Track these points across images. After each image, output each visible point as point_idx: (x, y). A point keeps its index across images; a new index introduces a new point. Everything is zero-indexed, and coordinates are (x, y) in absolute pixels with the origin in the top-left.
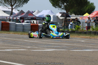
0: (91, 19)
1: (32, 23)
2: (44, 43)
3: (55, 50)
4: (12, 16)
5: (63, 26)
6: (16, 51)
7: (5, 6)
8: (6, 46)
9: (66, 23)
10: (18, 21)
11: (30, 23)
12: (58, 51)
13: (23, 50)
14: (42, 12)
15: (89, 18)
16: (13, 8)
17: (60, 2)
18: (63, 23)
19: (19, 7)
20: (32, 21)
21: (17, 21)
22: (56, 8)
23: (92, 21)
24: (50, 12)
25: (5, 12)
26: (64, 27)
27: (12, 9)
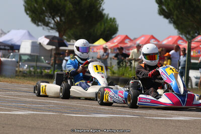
0: (110, 51)
2: (11, 98)
3: (32, 112)
5: (52, 65)
9: (57, 59)
12: (38, 115)
14: (10, 33)
15: (105, 50)
17: (47, 15)
18: (53, 58)
22: (38, 25)
23: (112, 55)
24: (27, 34)
26: (54, 67)
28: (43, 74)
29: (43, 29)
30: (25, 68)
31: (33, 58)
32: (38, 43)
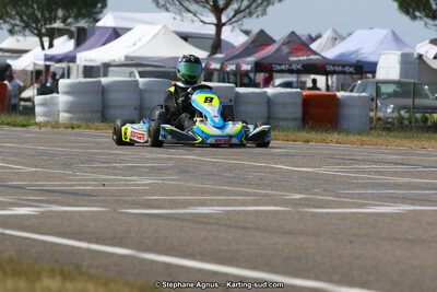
1: (309, 89)
2: (363, 179)
3: (412, 208)
4: (219, 56)
6: (238, 212)
7: (189, 11)
8: (194, 193)
10: (246, 81)
11: (298, 90)
12: (426, 212)
13: (270, 211)
14: (352, 37)
16: (224, 19)
19: (251, 14)
20: (308, 80)
21: (241, 80)
22: (414, 18)
24: (390, 34)
25: (185, 37)
27: (219, 26)
28: (429, 124)
29: (426, 24)
30: (389, 110)
31: (405, 89)
32: (416, 56)
